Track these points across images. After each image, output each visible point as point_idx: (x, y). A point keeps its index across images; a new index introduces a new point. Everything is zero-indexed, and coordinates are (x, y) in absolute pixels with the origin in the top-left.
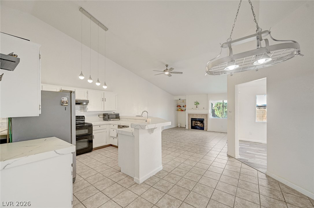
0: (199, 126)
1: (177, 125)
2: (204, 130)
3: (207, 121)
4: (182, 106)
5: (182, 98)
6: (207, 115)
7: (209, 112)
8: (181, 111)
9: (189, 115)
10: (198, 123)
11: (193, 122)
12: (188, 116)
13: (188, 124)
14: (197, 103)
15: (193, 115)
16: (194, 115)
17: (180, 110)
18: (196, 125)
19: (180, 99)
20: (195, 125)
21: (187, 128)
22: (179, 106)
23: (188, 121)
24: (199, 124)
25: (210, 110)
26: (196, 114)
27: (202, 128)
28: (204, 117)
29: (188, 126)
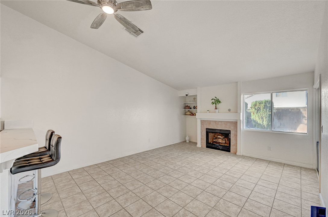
0: (219, 143)
1: (185, 139)
2: (229, 151)
3: (236, 136)
4: (192, 107)
5: (191, 93)
6: (235, 124)
7: (241, 119)
8: (190, 115)
9: (202, 122)
10: (219, 137)
11: (211, 135)
12: (201, 124)
13: (201, 139)
14: (217, 101)
15: (209, 122)
16: (212, 123)
17: (189, 113)
18: (215, 142)
19: (187, 95)
20: (214, 140)
21: (199, 145)
22: (187, 107)
23: (201, 132)
24: (221, 140)
25: (241, 114)
26: (215, 121)
27: (227, 149)
28: (230, 128)
29: (201, 142)
